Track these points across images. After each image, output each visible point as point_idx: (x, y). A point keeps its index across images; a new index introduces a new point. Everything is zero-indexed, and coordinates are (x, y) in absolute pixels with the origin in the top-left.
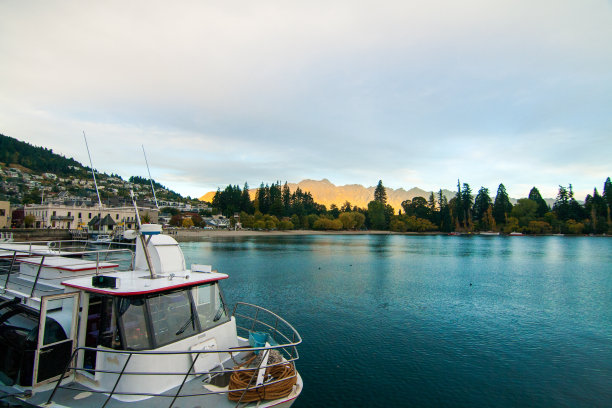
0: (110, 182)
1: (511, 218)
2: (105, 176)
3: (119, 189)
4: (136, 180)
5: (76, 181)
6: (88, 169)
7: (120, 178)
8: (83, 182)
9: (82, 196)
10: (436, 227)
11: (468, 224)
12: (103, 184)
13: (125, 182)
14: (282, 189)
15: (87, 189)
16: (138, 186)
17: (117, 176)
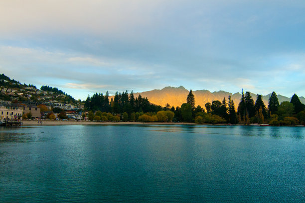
0: (27, 90)
1: (274, 115)
2: (25, 85)
3: (33, 95)
4: (45, 88)
5: (5, 90)
6: (13, 81)
7: (35, 87)
8: (9, 90)
9: (5, 100)
10: (225, 121)
11: (246, 119)
12: (22, 92)
13: (38, 90)
14: (129, 96)
15: (10, 96)
16: (46, 92)
17: (32, 86)
